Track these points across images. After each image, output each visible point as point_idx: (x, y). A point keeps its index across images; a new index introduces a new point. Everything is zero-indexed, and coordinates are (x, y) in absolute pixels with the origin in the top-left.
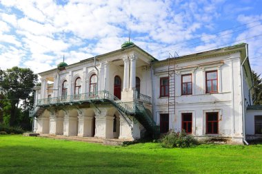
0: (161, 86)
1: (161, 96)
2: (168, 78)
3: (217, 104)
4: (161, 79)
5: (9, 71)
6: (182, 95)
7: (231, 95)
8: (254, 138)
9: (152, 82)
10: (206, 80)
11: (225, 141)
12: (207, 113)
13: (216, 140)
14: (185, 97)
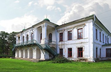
0: (60, 37)
1: (60, 41)
2: (62, 33)
3: (82, 44)
4: (60, 34)
5: (11, 33)
6: (68, 40)
7: (88, 39)
8: (106, 59)
9: (56, 35)
10: (78, 33)
11: (85, 60)
12: (78, 48)
13: (81, 60)
14: (69, 41)
